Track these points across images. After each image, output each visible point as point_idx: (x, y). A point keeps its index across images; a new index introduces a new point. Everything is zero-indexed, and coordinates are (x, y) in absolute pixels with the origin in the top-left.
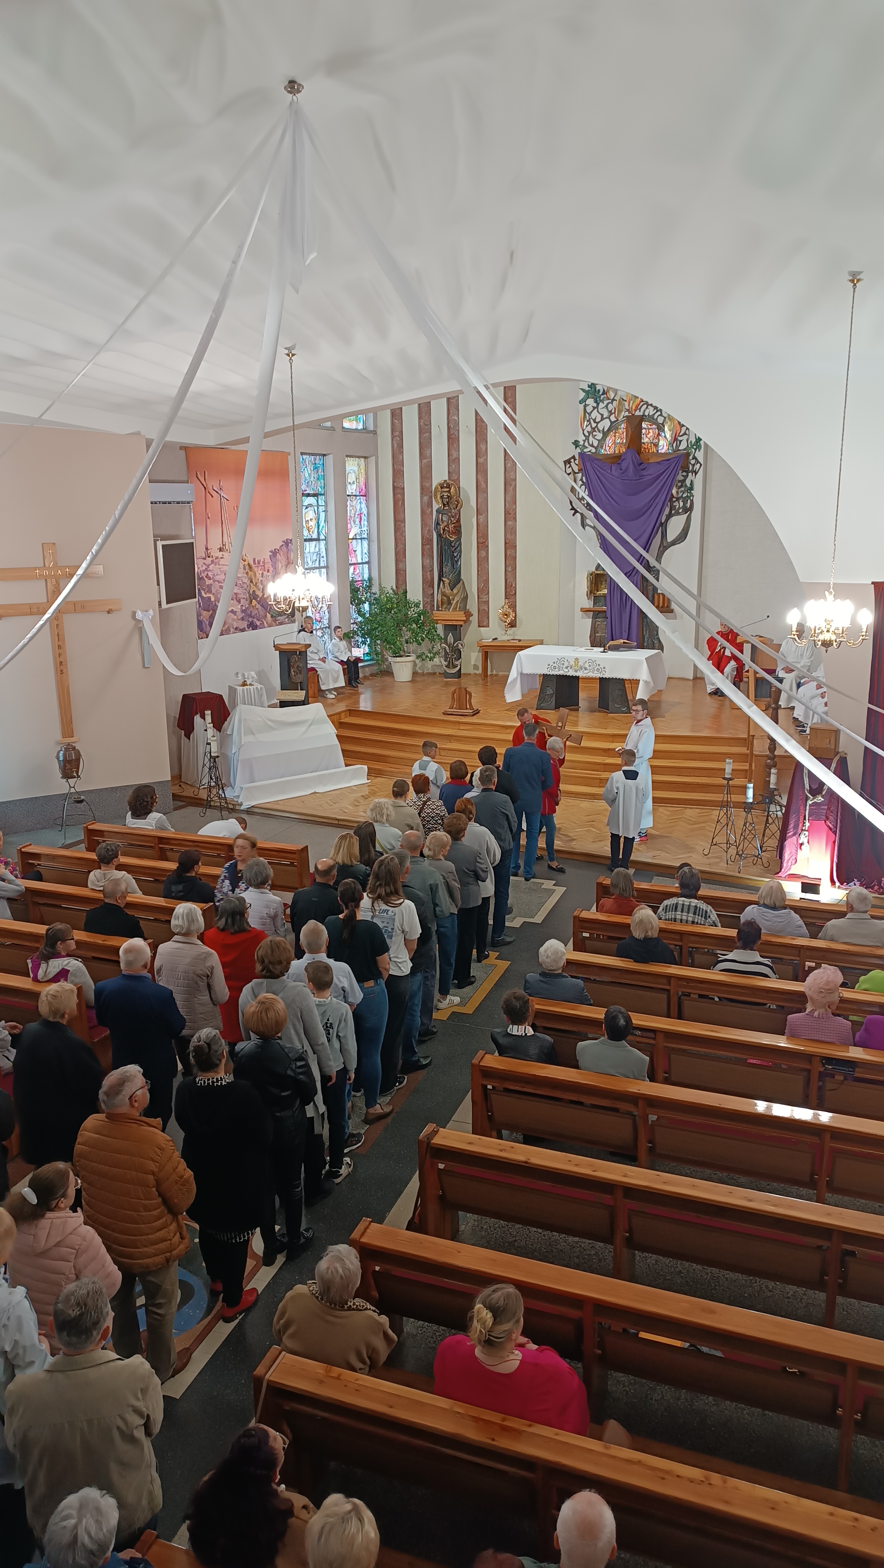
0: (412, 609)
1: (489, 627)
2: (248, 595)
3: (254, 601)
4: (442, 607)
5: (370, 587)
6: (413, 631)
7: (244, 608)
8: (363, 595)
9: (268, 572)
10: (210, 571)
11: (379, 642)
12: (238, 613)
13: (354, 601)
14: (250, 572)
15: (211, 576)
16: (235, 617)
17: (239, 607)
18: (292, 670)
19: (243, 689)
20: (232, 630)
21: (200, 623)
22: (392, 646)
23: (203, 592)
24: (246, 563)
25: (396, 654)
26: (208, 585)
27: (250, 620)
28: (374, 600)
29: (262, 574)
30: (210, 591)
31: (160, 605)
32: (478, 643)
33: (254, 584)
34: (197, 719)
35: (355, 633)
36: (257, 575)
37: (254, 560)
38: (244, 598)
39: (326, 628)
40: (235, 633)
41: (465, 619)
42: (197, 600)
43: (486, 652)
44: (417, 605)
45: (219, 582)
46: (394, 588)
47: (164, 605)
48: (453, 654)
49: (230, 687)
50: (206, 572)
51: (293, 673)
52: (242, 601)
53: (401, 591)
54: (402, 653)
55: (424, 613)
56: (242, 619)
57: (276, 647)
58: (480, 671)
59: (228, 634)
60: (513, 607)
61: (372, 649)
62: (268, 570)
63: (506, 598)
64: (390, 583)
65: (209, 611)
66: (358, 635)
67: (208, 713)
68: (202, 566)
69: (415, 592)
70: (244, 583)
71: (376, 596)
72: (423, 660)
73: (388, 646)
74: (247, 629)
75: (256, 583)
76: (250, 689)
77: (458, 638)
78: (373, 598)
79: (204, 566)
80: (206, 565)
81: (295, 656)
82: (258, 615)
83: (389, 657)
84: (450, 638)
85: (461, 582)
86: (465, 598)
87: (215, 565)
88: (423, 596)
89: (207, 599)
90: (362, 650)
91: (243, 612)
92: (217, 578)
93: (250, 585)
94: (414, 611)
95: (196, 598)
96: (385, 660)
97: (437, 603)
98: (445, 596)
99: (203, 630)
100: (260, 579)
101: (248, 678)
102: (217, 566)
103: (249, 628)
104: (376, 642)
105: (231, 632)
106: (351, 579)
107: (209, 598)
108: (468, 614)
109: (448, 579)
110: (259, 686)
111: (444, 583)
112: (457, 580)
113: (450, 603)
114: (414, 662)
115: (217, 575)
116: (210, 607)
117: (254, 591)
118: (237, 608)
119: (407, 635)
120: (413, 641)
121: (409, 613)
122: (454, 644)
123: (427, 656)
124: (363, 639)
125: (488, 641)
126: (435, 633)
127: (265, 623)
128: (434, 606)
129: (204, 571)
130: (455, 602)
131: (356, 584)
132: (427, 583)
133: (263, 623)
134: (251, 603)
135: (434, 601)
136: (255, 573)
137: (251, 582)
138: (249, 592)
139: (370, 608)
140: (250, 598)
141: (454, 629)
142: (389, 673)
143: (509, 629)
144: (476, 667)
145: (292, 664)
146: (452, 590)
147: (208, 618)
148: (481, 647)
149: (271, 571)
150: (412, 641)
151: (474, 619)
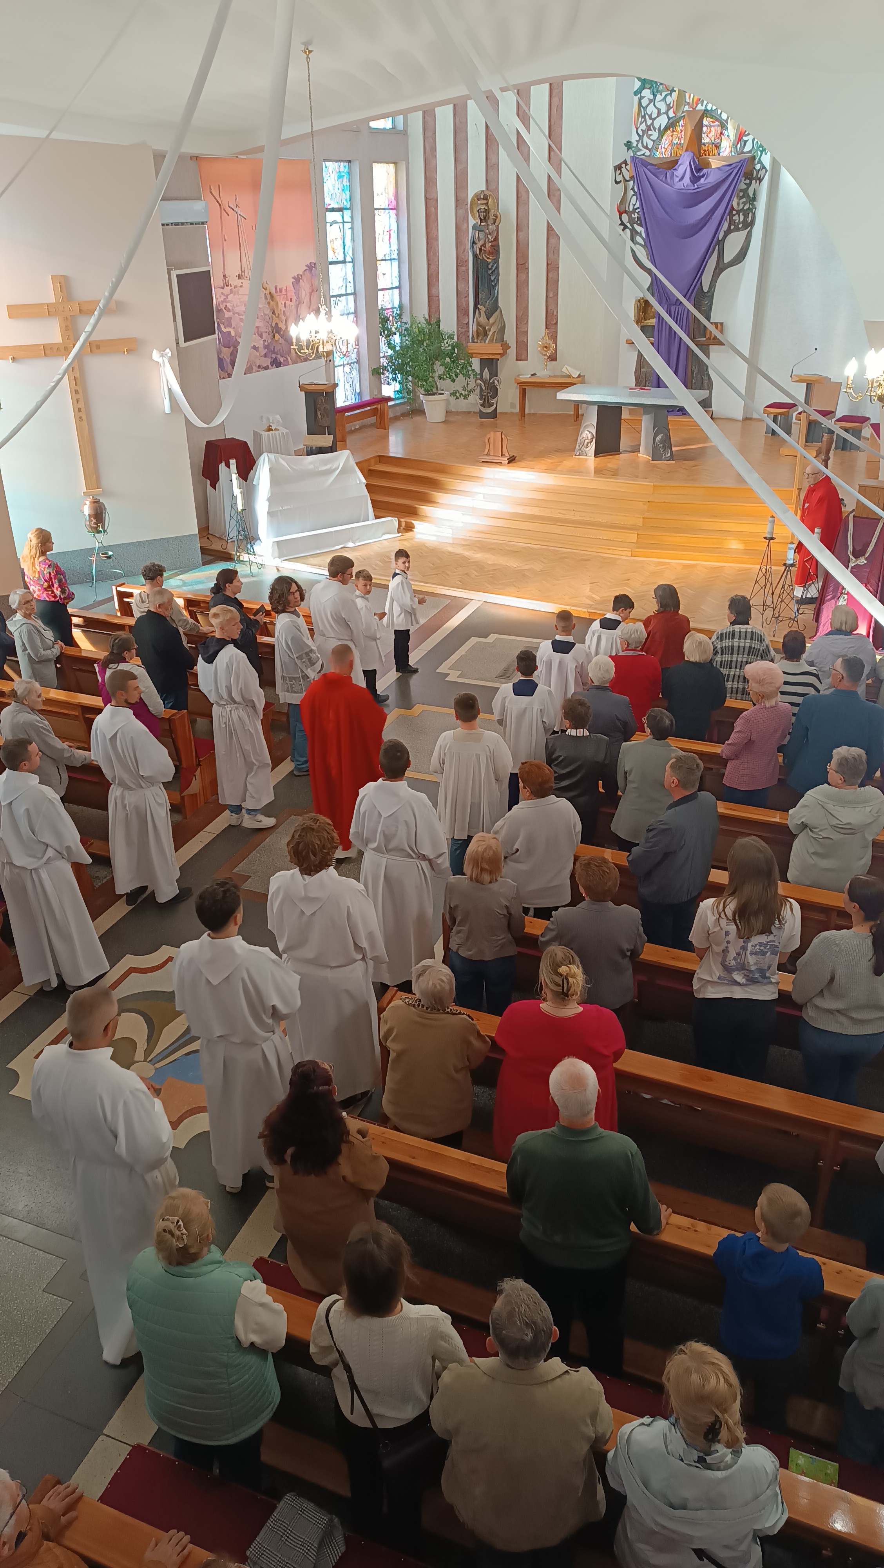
0: (445, 341)
1: (527, 360)
2: (270, 329)
3: (277, 334)
4: (477, 339)
5: (400, 315)
6: (446, 366)
7: (266, 343)
8: (393, 325)
9: (291, 301)
10: (229, 302)
11: (410, 378)
12: (260, 349)
13: (384, 332)
14: (271, 302)
15: (230, 308)
16: (258, 354)
17: (262, 342)
18: (319, 413)
19: (268, 435)
20: (255, 368)
21: (221, 362)
22: (424, 383)
23: (222, 326)
24: (267, 292)
25: (429, 393)
26: (227, 318)
27: (274, 356)
28: (405, 330)
29: (285, 303)
30: (230, 325)
31: (178, 343)
32: (515, 379)
33: (277, 315)
34: (222, 467)
35: (385, 368)
36: (280, 305)
37: (276, 288)
38: (266, 332)
39: (354, 363)
40: (257, 371)
41: (501, 352)
42: (216, 336)
43: (524, 388)
44: (451, 337)
45: (238, 314)
46: (427, 317)
47: (183, 344)
48: (489, 391)
49: (255, 433)
50: (225, 304)
51: (320, 416)
52: (264, 335)
53: (433, 321)
54: (434, 390)
55: (457, 345)
56: (265, 356)
57: (301, 387)
58: (517, 410)
59: (251, 373)
60: (554, 338)
61: (403, 386)
62: (291, 299)
63: (547, 328)
64: (422, 312)
65: (229, 348)
66: (388, 371)
67: (233, 462)
68: (220, 297)
69: (449, 323)
70: (265, 315)
71: (407, 326)
72: (457, 398)
73: (420, 383)
74: (270, 366)
75: (279, 314)
76: (275, 434)
77: (494, 373)
78: (404, 328)
79: (222, 296)
80: (224, 295)
81: (322, 398)
82: (281, 351)
83: (421, 396)
84: (486, 374)
85: (498, 310)
86: (503, 329)
87: (235, 295)
88: (457, 325)
89: (227, 334)
90: (392, 387)
91: (265, 348)
92: (237, 310)
93: (273, 318)
94: (447, 343)
95: (215, 333)
96: (416, 398)
97: (472, 334)
98: (480, 326)
99: (225, 367)
100: (283, 309)
101: (273, 423)
102: (237, 296)
103: (272, 366)
104: (407, 379)
105: (254, 371)
106: (380, 308)
107: (229, 333)
108: (506, 347)
109: (484, 307)
110: (285, 431)
111: (480, 312)
112: (494, 308)
113: (486, 335)
114: (447, 400)
115: (237, 306)
116: (231, 344)
117: (277, 324)
118: (260, 343)
119: (440, 369)
120: (447, 377)
121: (443, 345)
122: (490, 380)
123: (461, 394)
124: (394, 376)
125: (526, 377)
126: (470, 369)
127: (289, 360)
128: (469, 336)
129: (222, 302)
130: (491, 333)
131: (385, 312)
132: (462, 311)
133: (287, 359)
134: (274, 337)
135: (469, 332)
136: (277, 303)
137: (274, 313)
138: (271, 325)
139: (401, 339)
140: (273, 332)
141: (490, 363)
142: (420, 412)
143: (548, 363)
144: (512, 405)
145: (318, 406)
146: (488, 320)
147: (229, 356)
148: (518, 383)
149: (294, 300)
150: (445, 377)
151: (512, 352)
